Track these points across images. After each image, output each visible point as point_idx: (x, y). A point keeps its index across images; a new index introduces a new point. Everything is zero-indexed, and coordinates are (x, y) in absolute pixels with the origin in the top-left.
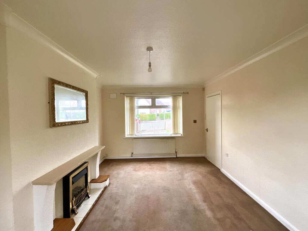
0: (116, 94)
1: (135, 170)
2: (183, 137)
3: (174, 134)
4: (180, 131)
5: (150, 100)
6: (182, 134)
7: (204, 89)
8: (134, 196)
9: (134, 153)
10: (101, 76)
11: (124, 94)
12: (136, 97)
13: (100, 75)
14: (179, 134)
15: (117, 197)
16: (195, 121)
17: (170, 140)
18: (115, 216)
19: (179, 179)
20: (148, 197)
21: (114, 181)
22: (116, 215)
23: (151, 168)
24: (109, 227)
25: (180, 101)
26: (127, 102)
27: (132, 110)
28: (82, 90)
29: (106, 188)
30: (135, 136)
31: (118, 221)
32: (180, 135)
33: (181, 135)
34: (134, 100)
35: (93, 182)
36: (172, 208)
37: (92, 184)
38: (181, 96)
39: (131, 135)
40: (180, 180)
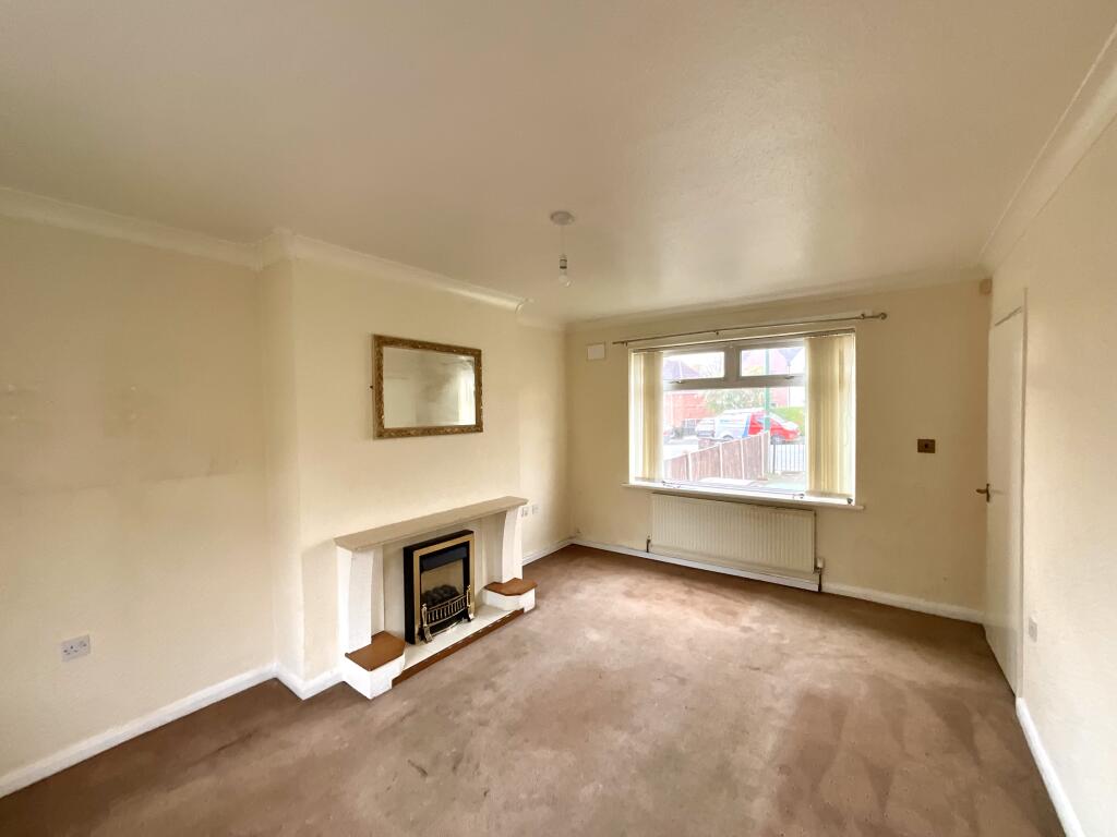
0: (602, 346)
1: (629, 594)
2: (858, 511)
3: (811, 493)
4: (845, 485)
5: (720, 356)
6: (853, 498)
7: (986, 287)
8: (568, 658)
9: (653, 542)
10: (531, 301)
11: (626, 342)
12: (665, 352)
13: (527, 300)
14: (841, 496)
15: (528, 644)
16: (926, 446)
17: (790, 516)
18: (493, 679)
19: (756, 666)
20: (601, 674)
21: (549, 606)
22: (498, 680)
23: (684, 601)
24: (467, 694)
25: (847, 352)
26: (636, 367)
27: (652, 394)
28: (462, 348)
29: (518, 613)
30: (659, 485)
31: (490, 691)
32: (845, 502)
33: (850, 501)
34: (659, 360)
35: (491, 587)
36: (644, 730)
37: (489, 593)
38: (852, 330)
39: (649, 480)
40: (758, 669)
